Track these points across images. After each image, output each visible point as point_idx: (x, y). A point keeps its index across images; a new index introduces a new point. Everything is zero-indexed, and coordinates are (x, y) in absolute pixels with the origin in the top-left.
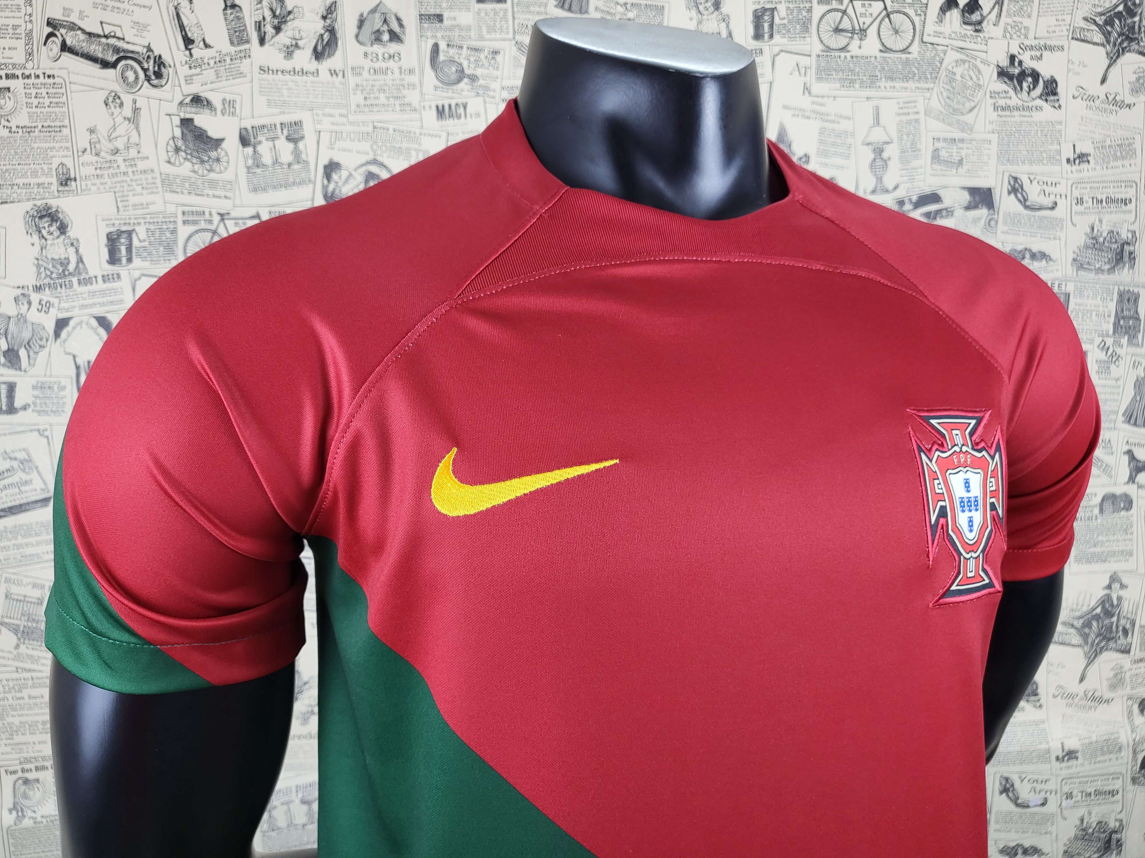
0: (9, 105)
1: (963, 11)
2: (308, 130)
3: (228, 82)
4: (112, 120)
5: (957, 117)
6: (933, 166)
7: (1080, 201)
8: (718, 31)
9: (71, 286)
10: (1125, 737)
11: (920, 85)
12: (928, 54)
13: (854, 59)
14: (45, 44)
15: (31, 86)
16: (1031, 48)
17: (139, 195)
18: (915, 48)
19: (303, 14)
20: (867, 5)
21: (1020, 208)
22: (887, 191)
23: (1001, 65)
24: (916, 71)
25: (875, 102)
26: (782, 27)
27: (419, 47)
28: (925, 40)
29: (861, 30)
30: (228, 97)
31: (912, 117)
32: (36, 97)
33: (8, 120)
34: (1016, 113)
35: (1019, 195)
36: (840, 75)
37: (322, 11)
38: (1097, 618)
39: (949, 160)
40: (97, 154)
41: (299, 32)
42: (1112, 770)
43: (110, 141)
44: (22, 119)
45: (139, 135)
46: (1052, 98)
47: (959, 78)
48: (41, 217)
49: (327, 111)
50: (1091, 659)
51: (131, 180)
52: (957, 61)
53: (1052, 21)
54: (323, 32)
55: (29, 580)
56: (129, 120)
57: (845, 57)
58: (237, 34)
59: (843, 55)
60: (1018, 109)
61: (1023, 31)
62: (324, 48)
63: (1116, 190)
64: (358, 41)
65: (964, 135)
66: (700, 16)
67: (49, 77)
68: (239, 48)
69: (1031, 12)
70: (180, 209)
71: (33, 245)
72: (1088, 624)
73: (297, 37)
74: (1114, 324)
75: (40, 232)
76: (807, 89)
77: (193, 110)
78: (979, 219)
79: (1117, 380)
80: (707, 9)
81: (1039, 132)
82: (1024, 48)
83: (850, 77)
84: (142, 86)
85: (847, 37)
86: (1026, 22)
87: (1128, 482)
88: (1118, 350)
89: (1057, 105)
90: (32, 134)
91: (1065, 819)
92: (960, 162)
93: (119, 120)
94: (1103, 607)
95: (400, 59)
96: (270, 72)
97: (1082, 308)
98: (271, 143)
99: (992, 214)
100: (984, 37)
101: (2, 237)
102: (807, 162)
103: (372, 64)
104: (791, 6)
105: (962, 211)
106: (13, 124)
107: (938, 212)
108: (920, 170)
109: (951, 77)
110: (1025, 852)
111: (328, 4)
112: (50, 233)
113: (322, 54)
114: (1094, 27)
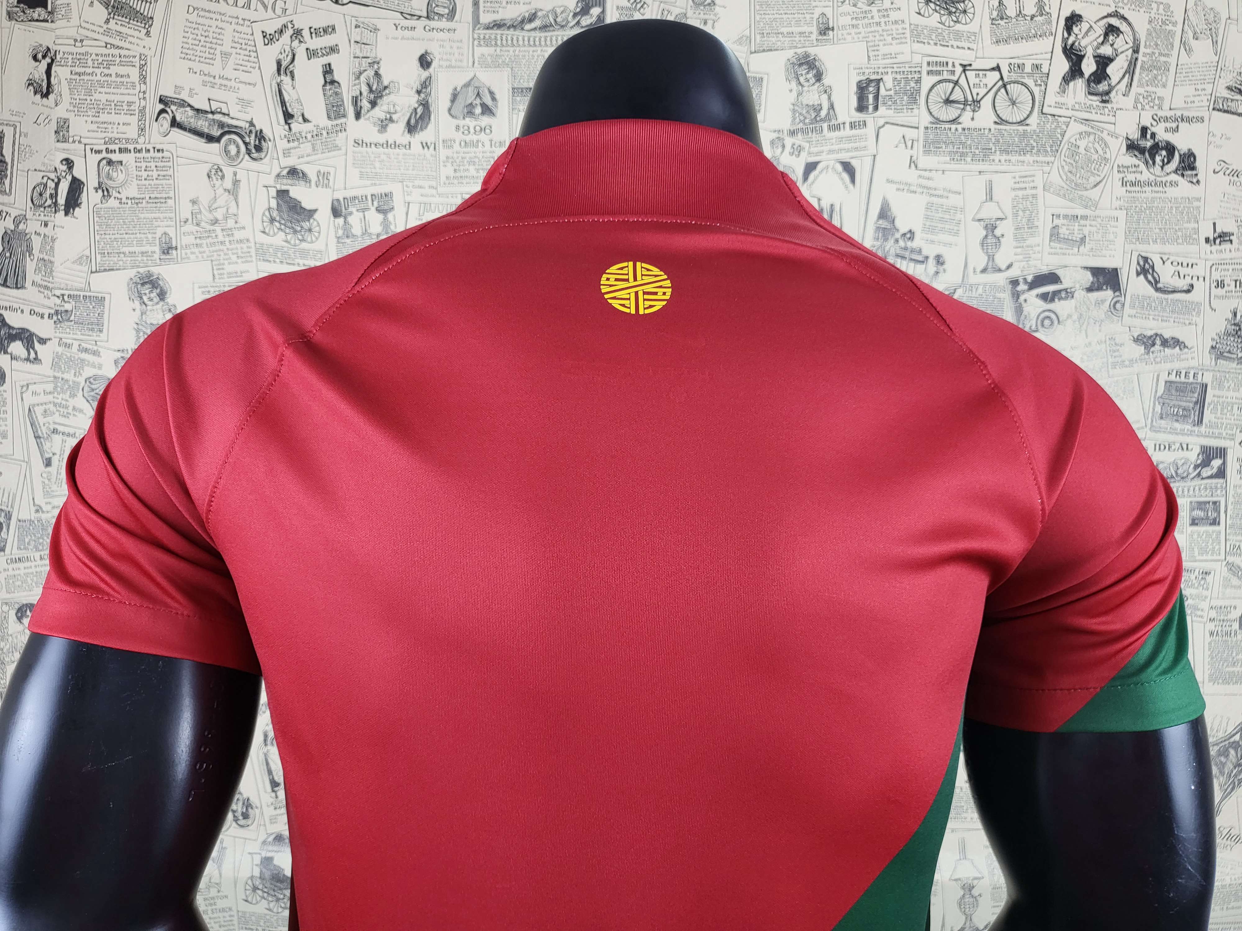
0: (121, 177)
1: (1089, 81)
2: (398, 202)
3: (324, 155)
4: (213, 192)
5: (1080, 193)
6: (1052, 244)
7: (1220, 284)
8: (819, 102)
11: (1038, 159)
12: (1048, 126)
13: (966, 131)
14: (156, 120)
15: (142, 160)
16: (1166, 119)
17: (233, 263)
18: (1034, 120)
19: (399, 89)
20: (981, 75)
21: (1151, 291)
22: (1000, 270)
23: (1131, 137)
24: (1035, 144)
25: (988, 177)
26: (888, 98)
27: (511, 121)
28: (1045, 110)
29: (974, 101)
30: (323, 169)
31: (1029, 192)
32: (145, 170)
33: (119, 192)
34: (1147, 189)
35: (1150, 277)
36: (950, 148)
37: (417, 85)
38: (1235, 747)
39: (1070, 238)
40: (198, 225)
41: (394, 106)
43: (210, 211)
44: (132, 191)
45: (238, 205)
46: (1189, 172)
47: (1084, 152)
48: (143, 284)
49: (417, 183)
50: (1227, 794)
51: (228, 249)
52: (1081, 134)
53: (1190, 90)
54: (416, 105)
56: (229, 192)
57: (956, 129)
58: (335, 109)
59: (953, 127)
60: (1149, 184)
61: (1157, 102)
62: (417, 122)
64: (450, 114)
65: (1087, 212)
66: (800, 87)
67: (158, 151)
68: (335, 122)
69: (1166, 81)
71: (134, 310)
72: (1224, 754)
73: (392, 110)
75: (141, 298)
77: (289, 181)
78: (1103, 301)
80: (808, 80)
81: (1174, 209)
82: (1157, 119)
83: (961, 150)
84: (243, 159)
85: (959, 108)
86: (1160, 92)
89: (1195, 180)
90: (140, 205)
92: (1083, 240)
93: (220, 191)
95: (491, 131)
96: (364, 145)
97: (1221, 400)
98: (361, 214)
99: (1118, 296)
100: (1113, 108)
101: (107, 303)
102: (912, 238)
103: (464, 137)
104: (898, 77)
105: (1084, 293)
106: (123, 196)
107: (1056, 293)
108: (1036, 249)
109: (1074, 150)
111: (423, 79)
112: (151, 300)
113: (415, 127)
114: (1239, 97)
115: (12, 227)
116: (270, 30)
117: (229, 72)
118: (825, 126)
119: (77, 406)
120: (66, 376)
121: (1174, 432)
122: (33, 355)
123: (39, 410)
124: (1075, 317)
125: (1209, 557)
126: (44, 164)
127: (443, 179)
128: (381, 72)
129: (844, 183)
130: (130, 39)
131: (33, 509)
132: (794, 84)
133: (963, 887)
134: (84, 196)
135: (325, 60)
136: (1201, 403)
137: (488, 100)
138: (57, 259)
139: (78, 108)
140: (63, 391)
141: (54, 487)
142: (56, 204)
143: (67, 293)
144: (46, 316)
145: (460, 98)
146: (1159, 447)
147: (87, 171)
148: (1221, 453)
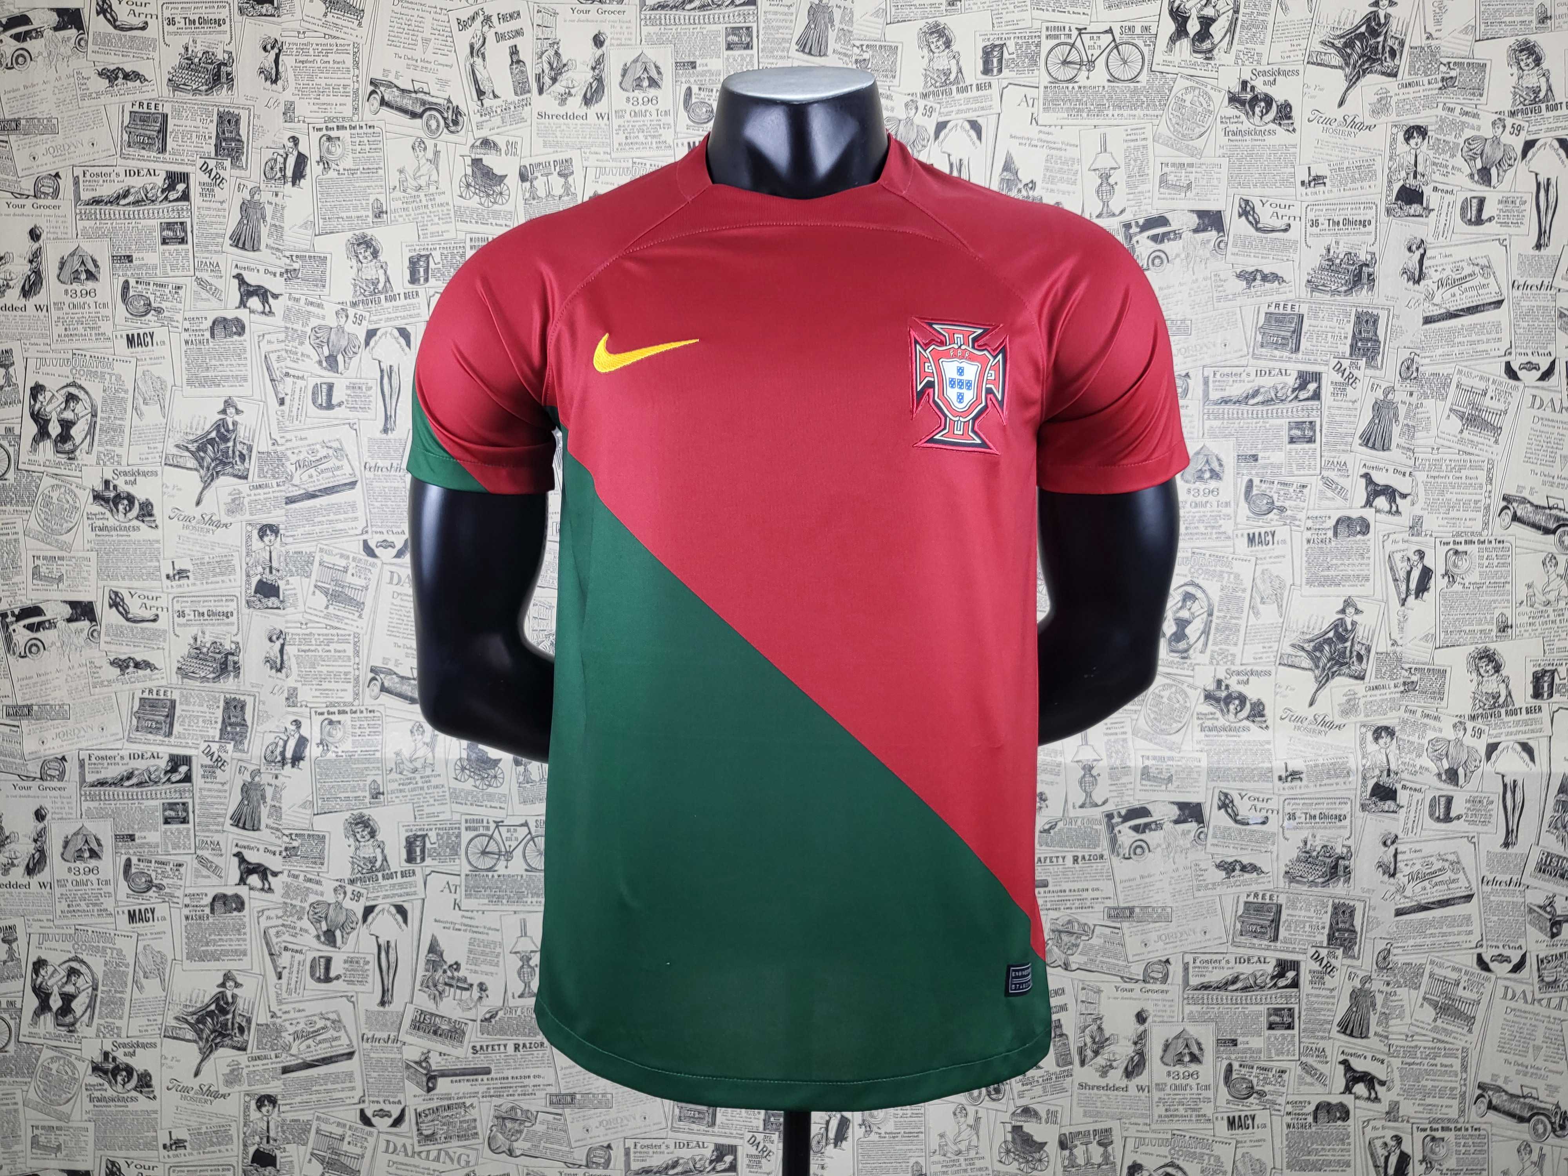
0: (339, 151)
1: (1193, 40)
2: (577, 167)
3: (512, 126)
4: (417, 162)
5: (1186, 143)
6: (1162, 190)
7: (1315, 223)
10: (1354, 762)
11: (1148, 113)
12: (1157, 83)
13: (1082, 89)
14: (368, 100)
15: (356, 135)
16: (1264, 73)
17: (436, 224)
18: (1144, 77)
19: (576, 66)
20: (1095, 38)
21: (1252, 231)
22: (1114, 215)
23: (1232, 91)
24: (1145, 99)
25: (1102, 130)
26: (1010, 61)
27: (674, 92)
28: (1154, 69)
29: (1089, 62)
30: (511, 140)
31: (1140, 143)
32: (359, 145)
33: (337, 165)
34: (1248, 137)
35: (1251, 218)
36: (1068, 105)
37: (592, 62)
38: (1329, 641)
39: (1178, 184)
40: (404, 191)
42: (1339, 794)
43: (415, 179)
44: (347, 163)
45: (438, 174)
46: (1286, 122)
47: (1190, 105)
48: (359, 245)
49: (593, 149)
50: (1322, 683)
51: (430, 212)
52: (1187, 88)
53: (1286, 46)
54: (592, 80)
55: (337, 551)
56: (431, 162)
57: (1073, 88)
58: (521, 85)
59: (1070, 86)
60: (1250, 133)
61: (1256, 58)
62: (592, 95)
63: (1354, 212)
64: (622, 88)
65: (1193, 160)
66: (931, 54)
67: (370, 127)
68: (521, 97)
69: (1265, 38)
70: (469, 236)
71: (352, 267)
72: (1319, 648)
73: (570, 86)
74: (1352, 346)
75: (358, 257)
76: (1034, 119)
78: (1209, 241)
79: (1354, 402)
80: (939, 47)
81: (1273, 155)
82: (1256, 74)
83: (1077, 107)
84: (442, 132)
85: (1076, 69)
86: (1259, 48)
87: (1365, 506)
88: (1356, 372)
89: (1291, 129)
90: (355, 175)
91: (1287, 840)
92: (1189, 186)
93: (423, 161)
94: (1336, 632)
95: (657, 102)
96: (547, 117)
97: (1316, 329)
99: (1222, 236)
101: (328, 262)
103: (633, 108)
104: (1020, 41)
105: (1191, 233)
106: (341, 168)
107: (1165, 235)
108: (1147, 195)
109: (1181, 103)
110: (1244, 869)
111: (597, 57)
112: (366, 258)
113: (591, 99)
114: (1332, 51)
115: (249, 198)
116: (464, 18)
117: (429, 56)
118: (954, 88)
119: (305, 352)
120: (295, 326)
121: (1273, 359)
122: (267, 309)
123: (273, 357)
124: (1183, 256)
125: (1306, 472)
126: (274, 141)
127: (616, 145)
128: (560, 51)
129: (971, 140)
130: (345, 29)
131: (270, 442)
132: (926, 51)
133: (1084, 768)
134: (308, 168)
135: (511, 42)
136: (1298, 332)
137: (654, 74)
138: (286, 226)
139: (302, 92)
140: (294, 340)
141: (287, 423)
142: (284, 176)
143: (295, 254)
144: (278, 275)
145: (630, 73)
146: (1260, 373)
147: (310, 146)
148: (1317, 377)
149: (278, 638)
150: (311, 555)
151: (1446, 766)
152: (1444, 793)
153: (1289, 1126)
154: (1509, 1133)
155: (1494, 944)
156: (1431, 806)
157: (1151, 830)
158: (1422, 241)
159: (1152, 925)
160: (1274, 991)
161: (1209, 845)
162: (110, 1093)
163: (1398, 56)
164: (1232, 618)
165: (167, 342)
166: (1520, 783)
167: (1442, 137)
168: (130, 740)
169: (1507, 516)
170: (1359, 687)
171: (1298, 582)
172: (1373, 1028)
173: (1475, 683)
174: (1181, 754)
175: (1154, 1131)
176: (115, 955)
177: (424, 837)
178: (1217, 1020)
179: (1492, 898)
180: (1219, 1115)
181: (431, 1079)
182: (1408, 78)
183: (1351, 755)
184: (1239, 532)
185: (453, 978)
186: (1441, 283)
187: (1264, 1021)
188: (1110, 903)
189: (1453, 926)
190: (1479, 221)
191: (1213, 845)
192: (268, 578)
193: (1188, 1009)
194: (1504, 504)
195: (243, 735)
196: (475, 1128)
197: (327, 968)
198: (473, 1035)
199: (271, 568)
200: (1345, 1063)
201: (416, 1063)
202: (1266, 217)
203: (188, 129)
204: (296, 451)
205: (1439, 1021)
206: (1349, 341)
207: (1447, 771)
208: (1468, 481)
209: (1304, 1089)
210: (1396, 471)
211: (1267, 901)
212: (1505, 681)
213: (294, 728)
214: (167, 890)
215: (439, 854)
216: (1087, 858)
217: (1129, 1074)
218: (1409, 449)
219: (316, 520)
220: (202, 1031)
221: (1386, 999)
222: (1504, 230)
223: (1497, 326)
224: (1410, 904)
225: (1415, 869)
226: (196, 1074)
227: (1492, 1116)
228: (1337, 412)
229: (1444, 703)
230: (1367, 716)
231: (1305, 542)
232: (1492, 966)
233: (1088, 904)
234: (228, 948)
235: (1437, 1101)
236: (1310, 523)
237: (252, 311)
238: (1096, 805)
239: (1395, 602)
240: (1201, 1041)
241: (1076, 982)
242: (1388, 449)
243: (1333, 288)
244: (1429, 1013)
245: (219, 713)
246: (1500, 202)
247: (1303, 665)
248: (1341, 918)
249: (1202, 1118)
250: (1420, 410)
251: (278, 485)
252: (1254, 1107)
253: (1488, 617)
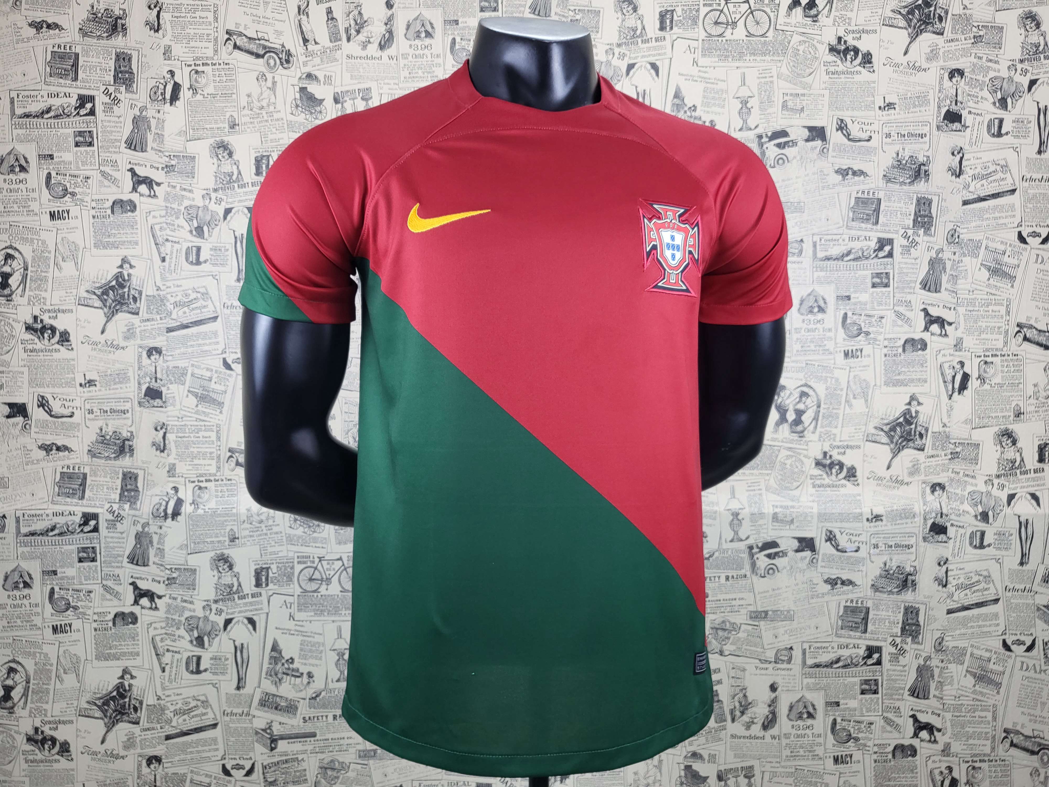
0: (204, 81)
1: (804, 8)
2: (375, 93)
3: (328, 64)
4: (260, 89)
5: (800, 79)
6: (784, 112)
7: (888, 136)
8: (636, 25)
9: (234, 188)
10: (918, 508)
11: (774, 58)
12: (780, 37)
13: (728, 42)
14: (225, 45)
15: (216, 70)
16: (853, 32)
17: (274, 133)
18: (770, 34)
19: (374, 22)
20: (737, 6)
21: (846, 140)
22: (751, 129)
23: (831, 44)
24: (771, 49)
25: (742, 70)
26: (678, 22)
27: (443, 41)
28: (777, 28)
29: (733, 22)
30: (328, 74)
31: (768, 79)
32: (218, 76)
33: (202, 91)
34: (842, 76)
35: (844, 132)
36: (718, 52)
37: (385, 20)
38: (900, 425)
39: (794, 108)
40: (251, 110)
41: (371, 33)
42: (908, 530)
43: (259, 101)
44: (210, 89)
45: (276, 97)
46: (868, 65)
47: (802, 53)
48: (218, 148)
49: (386, 81)
50: (896, 453)
51: (270, 125)
52: (800, 42)
53: (868, 13)
54: (385, 33)
55: (204, 366)
56: (270, 89)
57: (722, 41)
59: (720, 39)
60: (843, 73)
61: (847, 21)
62: (385, 43)
63: (915, 128)
64: (406, 38)
65: (805, 91)
66: (624, 16)
67: (226, 64)
68: (335, 44)
69: (853, 7)
71: (214, 164)
72: (893, 429)
73: (370, 36)
74: (914, 220)
75: (218, 156)
76: (695, 62)
77: (307, 82)
78: (816, 148)
79: (916, 259)
80: (629, 12)
81: (859, 88)
82: (847, 32)
83: (725, 54)
84: (278, 68)
85: (724, 27)
86: (849, 14)
87: (924, 331)
88: (917, 239)
89: (872, 70)
90: (215, 98)
91: (873, 562)
92: (802, 109)
93: (264, 89)
94: (905, 418)
95: (431, 48)
96: (353, 58)
97: (890, 208)
98: (352, 102)
99: (825, 144)
101: (197, 160)
102: (695, 110)
103: (414, 52)
104: (685, 8)
105: (804, 142)
106: (205, 93)
107: (786, 143)
108: (773, 115)
109: (796, 52)
110: (843, 583)
111: (388, 16)
112: (224, 157)
113: (384, 46)
114: (899, 17)
115: (139, 114)
117: (269, 14)
118: (639, 40)
119: (180, 224)
120: (173, 206)
121: (860, 229)
122: (152, 193)
123: (157, 227)
124: (798, 158)
125: (884, 307)
126: (157, 74)
127: (402, 79)
128: (362, 12)
129: (652, 76)
131: (155, 288)
132: (620, 14)
133: (733, 514)
134: (181, 93)
135: (328, 5)
136: (877, 211)
137: (429, 28)
138: (166, 134)
139: (176, 38)
140: (172, 216)
141: (167, 275)
142: (164, 99)
143: (172, 154)
144: (160, 169)
145: (412, 28)
146: (851, 239)
147: (183, 78)
148: (890, 242)
149: (161, 428)
150: (185, 369)
151: (980, 510)
152: (979, 529)
153: (875, 761)
154: (1025, 762)
155: (1014, 632)
156: (970, 538)
157: (779, 557)
158: (961, 148)
159: (780, 623)
160: (865, 667)
161: (819, 567)
162: (39, 756)
163: (944, 21)
164: (833, 409)
165: (80, 217)
166: (1030, 522)
167: (974, 77)
168: (53, 502)
169: (1020, 337)
170: (920, 456)
171: (878, 384)
172: (933, 692)
173: (999, 452)
174: (800, 504)
175: (783, 767)
176: (42, 658)
177: (268, 569)
178: (825, 689)
179: (1012, 601)
180: (828, 755)
181: (273, 742)
182: (951, 36)
183: (916, 503)
184: (838, 349)
185: (289, 669)
186: (974, 177)
187: (858, 689)
188: (752, 608)
189: (986, 620)
190: (999, 135)
191: (822, 567)
192: (154, 385)
193: (806, 681)
194: (1018, 329)
195: (136, 498)
196: (305, 775)
197: (198, 664)
198: (304, 709)
199: (156, 378)
200: (913, 716)
201: (262, 730)
202: (855, 131)
203: (94, 64)
204: (174, 295)
205: (977, 686)
206: (912, 217)
207: (981, 514)
208: (994, 314)
209: (885, 735)
210: (944, 307)
211: (860, 605)
212: (1020, 451)
213: (173, 492)
214: (81, 610)
215: (278, 581)
216: (735, 577)
217: (765, 727)
218: (953, 291)
219: (189, 344)
220: (106, 711)
221: (941, 672)
222: (1016, 141)
223: (1012, 207)
224: (957, 606)
225: (960, 581)
226: (103, 742)
227: (1013, 751)
228: (904, 266)
229: (978, 467)
230: (926, 476)
231: (883, 356)
232: (1013, 647)
233: (736, 609)
234: (127, 651)
235: (976, 742)
236: (886, 343)
237: (141, 195)
238: (741, 540)
239: (945, 397)
240: (815, 703)
241: (728, 663)
242: (939, 291)
243: (901, 180)
244: (970, 681)
245: (119, 482)
246: (1014, 122)
247: (883, 441)
248: (910, 616)
249: (816, 757)
250: (961, 264)
251: (161, 319)
252: (851, 748)
253: (1008, 407)
